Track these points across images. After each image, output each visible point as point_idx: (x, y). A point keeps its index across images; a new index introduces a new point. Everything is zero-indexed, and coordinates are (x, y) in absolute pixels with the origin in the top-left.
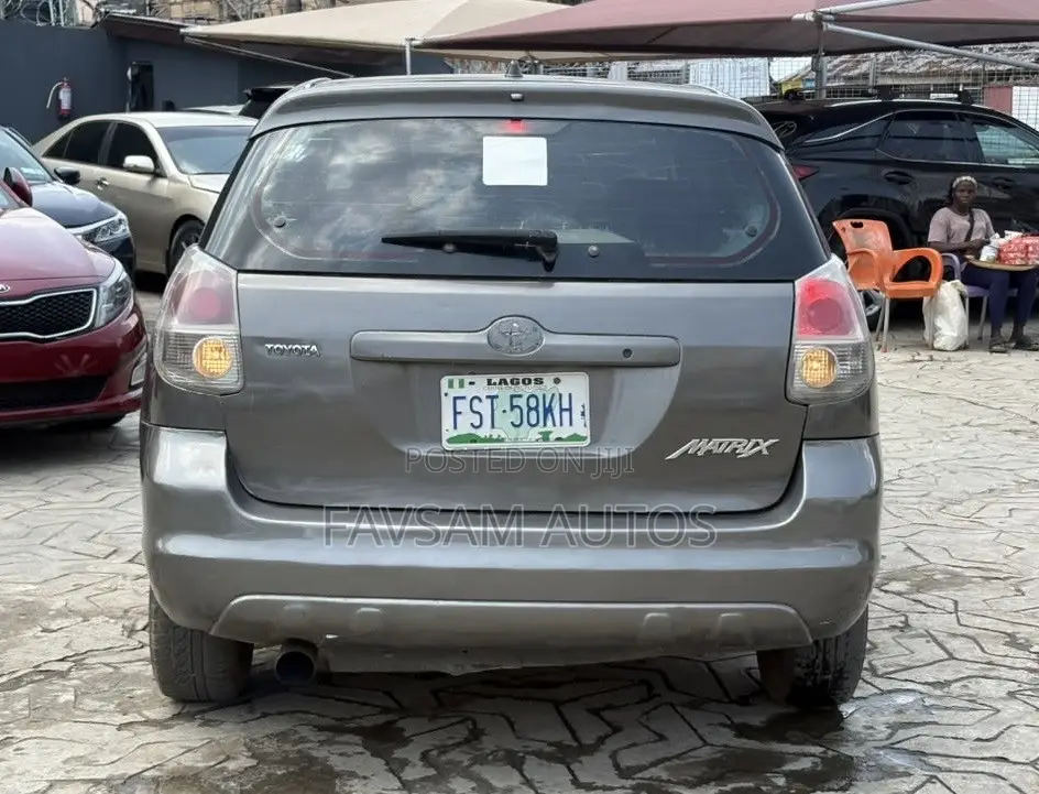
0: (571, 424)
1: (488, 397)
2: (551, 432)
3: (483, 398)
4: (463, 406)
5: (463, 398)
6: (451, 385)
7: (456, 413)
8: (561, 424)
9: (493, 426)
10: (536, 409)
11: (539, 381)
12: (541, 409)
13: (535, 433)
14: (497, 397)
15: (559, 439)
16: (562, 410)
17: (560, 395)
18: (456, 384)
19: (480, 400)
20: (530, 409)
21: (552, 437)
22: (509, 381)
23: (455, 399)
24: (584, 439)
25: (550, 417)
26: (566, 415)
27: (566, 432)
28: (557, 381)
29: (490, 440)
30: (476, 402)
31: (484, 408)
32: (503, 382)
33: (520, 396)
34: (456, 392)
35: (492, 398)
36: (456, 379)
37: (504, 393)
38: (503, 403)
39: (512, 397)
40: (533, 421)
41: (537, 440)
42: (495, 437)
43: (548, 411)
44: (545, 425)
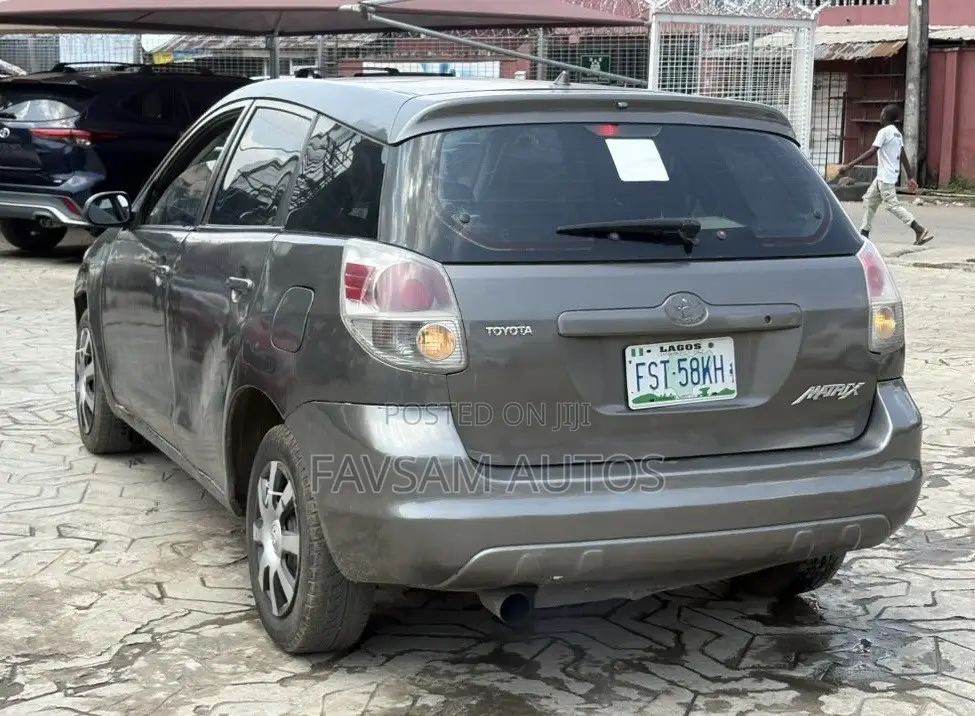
0: (723, 380)
1: (662, 362)
2: (708, 388)
3: (658, 362)
4: (643, 371)
5: (643, 364)
6: (633, 354)
7: (639, 377)
8: (716, 381)
9: (666, 387)
10: (697, 370)
11: (698, 347)
12: (701, 370)
13: (696, 390)
14: (668, 361)
15: (715, 394)
16: (716, 369)
17: (714, 357)
18: (637, 353)
19: (656, 365)
20: (693, 370)
21: (709, 392)
22: (676, 348)
23: (638, 365)
24: (733, 392)
25: (707, 376)
26: (719, 372)
27: (718, 387)
28: (711, 345)
29: (664, 398)
30: (653, 366)
31: (659, 371)
32: (672, 348)
33: (685, 360)
34: (637, 359)
35: (665, 362)
36: (637, 348)
37: (674, 357)
38: (673, 366)
39: (680, 360)
40: (696, 381)
41: (699, 396)
42: (668, 395)
43: (706, 370)
44: (704, 383)
